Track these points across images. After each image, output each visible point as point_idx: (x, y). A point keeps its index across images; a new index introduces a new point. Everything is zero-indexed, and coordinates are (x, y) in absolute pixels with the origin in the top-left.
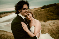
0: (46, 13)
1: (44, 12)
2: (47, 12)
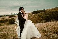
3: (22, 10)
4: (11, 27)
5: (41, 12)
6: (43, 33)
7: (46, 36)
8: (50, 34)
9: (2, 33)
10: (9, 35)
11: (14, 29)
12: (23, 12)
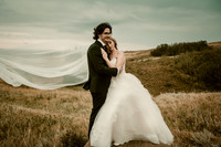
0: (165, 70)
1: (158, 66)
2: (168, 67)
3: (104, 35)
4: (66, 97)
5: (190, 50)
6: (185, 132)
7: (192, 142)
8: (212, 139)
9: (35, 111)
10: (55, 122)
11: (75, 104)
12: (106, 43)
